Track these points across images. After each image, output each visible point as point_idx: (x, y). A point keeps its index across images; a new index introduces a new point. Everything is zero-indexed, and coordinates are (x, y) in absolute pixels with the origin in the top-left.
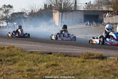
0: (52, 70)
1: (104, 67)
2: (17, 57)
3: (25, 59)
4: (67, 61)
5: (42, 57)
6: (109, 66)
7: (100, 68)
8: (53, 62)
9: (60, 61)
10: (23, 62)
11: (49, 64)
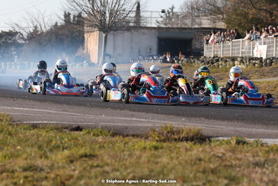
0: (81, 169)
1: (205, 161)
3: (20, 142)
4: (118, 147)
5: (58, 137)
6: (217, 159)
7: (195, 163)
8: (84, 148)
9: (100, 147)
10: (15, 148)
11: (75, 155)
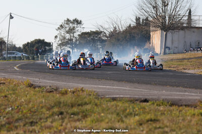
0: (148, 130)
2: (88, 107)
3: (103, 111)
4: (175, 114)
5: (131, 107)
8: (150, 115)
9: (161, 114)
10: (99, 115)
11: (143, 120)
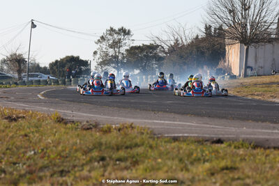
2: (140, 150)
3: (161, 155)
4: (260, 159)
5: (199, 150)
8: (225, 161)
10: (155, 162)
11: (216, 167)
